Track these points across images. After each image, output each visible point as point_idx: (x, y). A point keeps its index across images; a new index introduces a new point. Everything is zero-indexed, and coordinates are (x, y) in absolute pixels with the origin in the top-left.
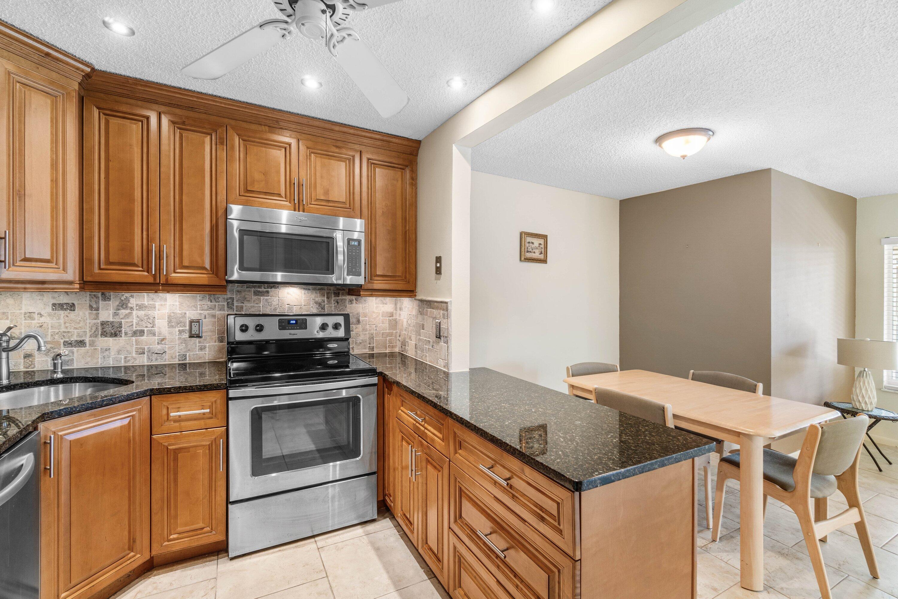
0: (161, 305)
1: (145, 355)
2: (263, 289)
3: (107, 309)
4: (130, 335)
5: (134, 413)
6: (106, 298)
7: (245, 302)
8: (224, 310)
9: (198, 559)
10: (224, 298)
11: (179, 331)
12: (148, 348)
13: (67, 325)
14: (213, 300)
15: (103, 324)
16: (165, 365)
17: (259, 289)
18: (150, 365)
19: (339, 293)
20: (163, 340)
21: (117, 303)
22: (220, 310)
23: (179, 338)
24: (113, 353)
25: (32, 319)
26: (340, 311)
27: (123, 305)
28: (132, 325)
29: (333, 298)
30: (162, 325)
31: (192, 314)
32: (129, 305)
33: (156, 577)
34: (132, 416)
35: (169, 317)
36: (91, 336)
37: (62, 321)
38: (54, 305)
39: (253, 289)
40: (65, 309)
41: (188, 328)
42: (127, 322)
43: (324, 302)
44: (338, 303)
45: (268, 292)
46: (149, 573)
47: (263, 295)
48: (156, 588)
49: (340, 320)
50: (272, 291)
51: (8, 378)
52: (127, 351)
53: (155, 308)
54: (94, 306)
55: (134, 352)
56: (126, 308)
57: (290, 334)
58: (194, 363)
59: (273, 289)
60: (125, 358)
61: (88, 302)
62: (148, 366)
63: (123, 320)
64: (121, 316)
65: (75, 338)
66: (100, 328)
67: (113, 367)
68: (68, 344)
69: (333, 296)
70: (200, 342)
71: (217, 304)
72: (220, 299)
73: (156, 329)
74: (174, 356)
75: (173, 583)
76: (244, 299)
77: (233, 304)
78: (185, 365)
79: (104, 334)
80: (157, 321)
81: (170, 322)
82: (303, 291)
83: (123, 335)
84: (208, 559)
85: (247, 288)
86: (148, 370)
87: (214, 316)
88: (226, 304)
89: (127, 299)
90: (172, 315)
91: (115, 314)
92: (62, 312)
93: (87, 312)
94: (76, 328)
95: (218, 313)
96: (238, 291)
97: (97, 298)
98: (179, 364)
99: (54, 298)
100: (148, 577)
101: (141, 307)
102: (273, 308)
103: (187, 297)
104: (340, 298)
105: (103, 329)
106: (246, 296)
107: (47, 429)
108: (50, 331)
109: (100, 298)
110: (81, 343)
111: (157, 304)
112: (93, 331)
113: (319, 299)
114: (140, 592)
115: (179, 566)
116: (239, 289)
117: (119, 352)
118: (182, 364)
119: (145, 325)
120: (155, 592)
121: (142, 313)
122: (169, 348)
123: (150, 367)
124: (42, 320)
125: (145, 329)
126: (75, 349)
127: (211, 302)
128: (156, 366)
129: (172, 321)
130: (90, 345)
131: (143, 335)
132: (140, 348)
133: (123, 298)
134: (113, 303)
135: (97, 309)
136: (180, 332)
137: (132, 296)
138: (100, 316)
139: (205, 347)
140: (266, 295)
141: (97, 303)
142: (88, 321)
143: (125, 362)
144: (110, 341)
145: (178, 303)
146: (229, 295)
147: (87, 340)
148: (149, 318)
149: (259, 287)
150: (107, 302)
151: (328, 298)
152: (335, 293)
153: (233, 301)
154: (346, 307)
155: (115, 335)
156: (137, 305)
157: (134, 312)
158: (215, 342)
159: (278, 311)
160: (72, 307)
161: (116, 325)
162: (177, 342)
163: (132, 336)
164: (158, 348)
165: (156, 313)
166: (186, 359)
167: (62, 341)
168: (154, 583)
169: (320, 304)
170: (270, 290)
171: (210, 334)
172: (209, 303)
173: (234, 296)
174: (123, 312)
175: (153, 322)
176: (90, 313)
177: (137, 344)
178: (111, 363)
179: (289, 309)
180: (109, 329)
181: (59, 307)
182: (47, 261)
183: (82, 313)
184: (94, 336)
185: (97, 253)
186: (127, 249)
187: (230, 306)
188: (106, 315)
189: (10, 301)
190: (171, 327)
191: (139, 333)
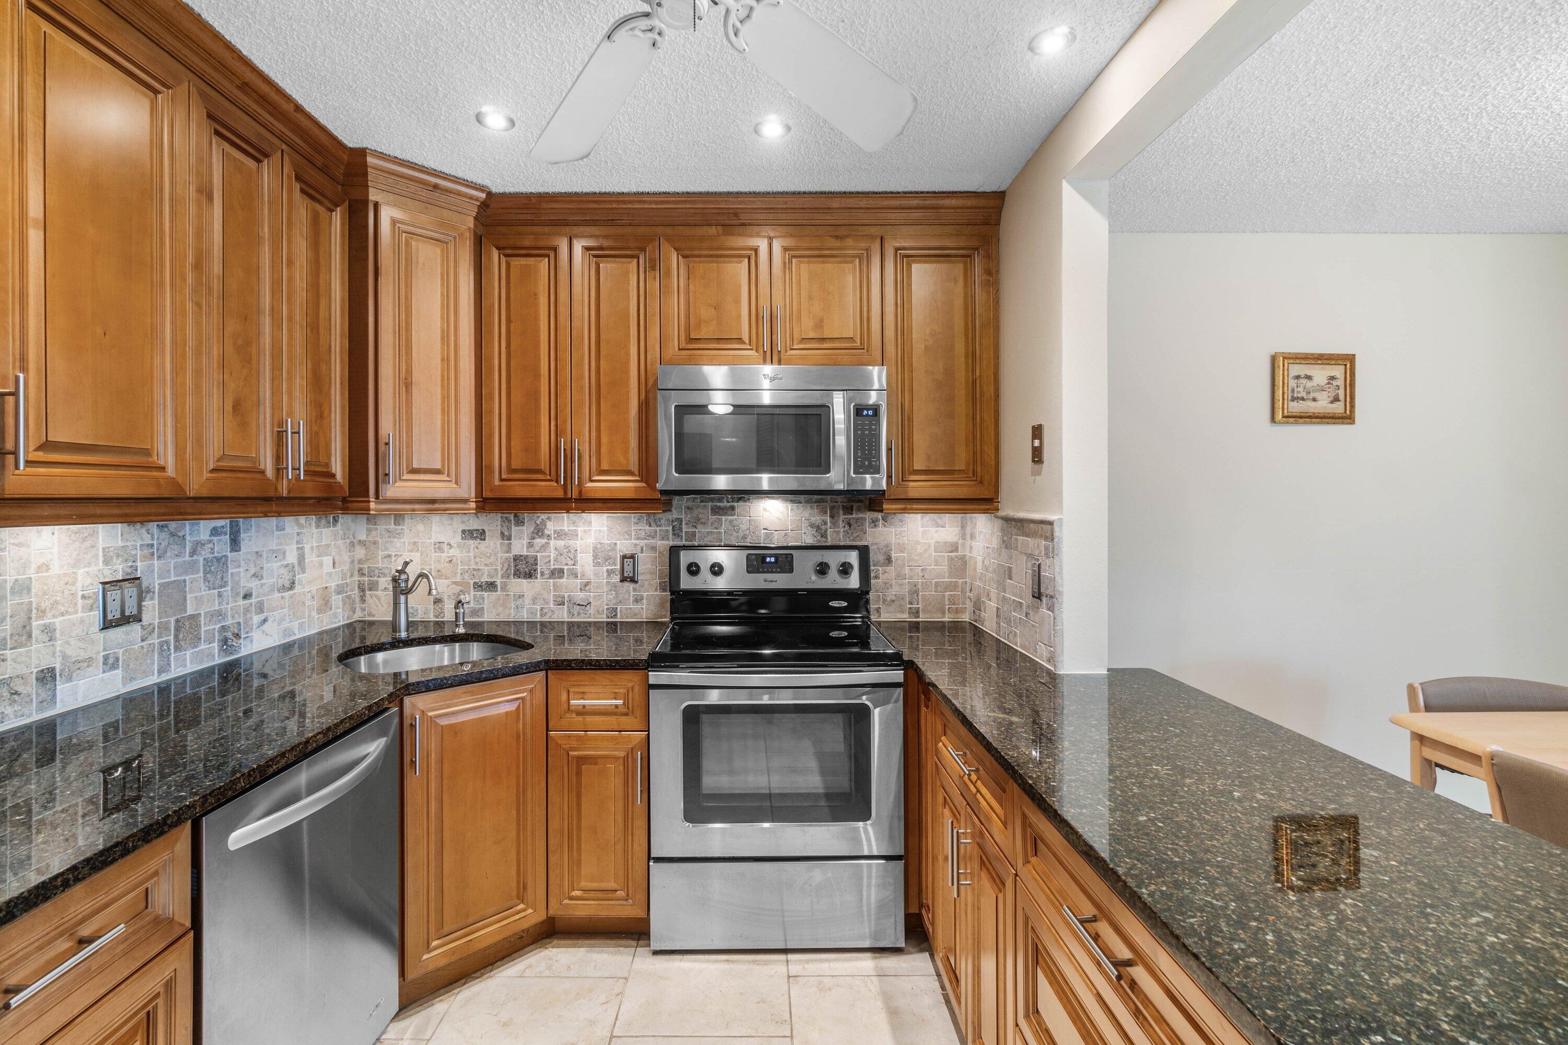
0: (585, 531)
1: (565, 607)
2: (724, 504)
3: (520, 538)
4: (547, 576)
5: (525, 694)
6: (520, 522)
7: (699, 526)
8: (668, 539)
9: (612, 938)
10: (668, 520)
11: (607, 571)
12: (569, 596)
13: (478, 560)
14: (653, 524)
15: (517, 558)
16: (589, 623)
17: (718, 504)
18: (572, 622)
19: (852, 508)
20: (587, 584)
21: (532, 529)
22: (663, 539)
23: (608, 583)
24: (527, 601)
25: (441, 550)
26: (854, 540)
27: (539, 531)
28: (550, 561)
29: (842, 517)
30: (585, 562)
31: (625, 546)
32: (546, 532)
33: (555, 950)
34: (523, 699)
35: (595, 549)
36: (502, 577)
37: (471, 554)
38: (463, 532)
39: (710, 504)
40: (475, 538)
41: (618, 567)
42: (543, 557)
43: (825, 523)
44: (850, 525)
45: (733, 508)
46: (548, 940)
47: (726, 514)
48: (549, 968)
49: (853, 557)
50: (739, 506)
51: (407, 630)
52: (544, 599)
53: (577, 535)
54: (506, 533)
55: (552, 602)
56: (542, 536)
57: (766, 581)
58: (627, 622)
59: (741, 503)
60: (542, 609)
61: (499, 527)
62: (568, 622)
63: (538, 554)
64: (537, 548)
65: (485, 579)
66: (512, 564)
67: (528, 622)
68: (478, 586)
69: (841, 512)
70: (635, 590)
71: (658, 529)
72: (663, 522)
73: (578, 568)
74: (601, 609)
75: (572, 967)
76: (697, 522)
77: (681, 529)
78: (615, 624)
79: (517, 574)
80: (579, 555)
81: (595, 557)
82: (790, 505)
83: (539, 576)
84: (624, 942)
85: (701, 502)
86: (569, 630)
87: (654, 548)
88: (670, 528)
89: (543, 523)
90: (599, 546)
91: (530, 545)
92: (471, 542)
93: (499, 541)
94: (486, 565)
95: (659, 542)
96: (688, 508)
97: (510, 521)
98: (608, 623)
99: (463, 522)
100: (544, 946)
101: (560, 535)
102: (741, 534)
103: (618, 518)
104: (854, 516)
105: (516, 566)
106: (701, 516)
107: (414, 706)
108: (460, 567)
109: (513, 522)
110: (491, 586)
111: (579, 529)
112: (505, 569)
113: (817, 519)
114: (530, 966)
115: (586, 942)
116: (690, 504)
117: (534, 600)
118: (612, 623)
119: (564, 562)
120: (547, 973)
121: (561, 543)
122: (595, 596)
123: (571, 625)
124: (452, 552)
125: (566, 568)
126: (485, 594)
127: (650, 526)
128: (579, 624)
129: (600, 556)
130: (502, 588)
131: (561, 577)
132: (559, 596)
133: (538, 522)
134: (527, 529)
135: (509, 538)
136: (610, 572)
137: (549, 518)
138: (513, 548)
139: (642, 598)
140: (729, 512)
141: (509, 529)
142: (500, 555)
143: (541, 616)
144: (523, 584)
145: (605, 529)
146: (674, 514)
147: (498, 583)
148: (570, 551)
149: (720, 500)
150: (520, 528)
151: (832, 517)
152: (844, 508)
153: (681, 524)
154: (865, 533)
155: (530, 575)
156: (555, 531)
157: (552, 542)
158: (656, 590)
159: (748, 540)
160: (482, 535)
161: (531, 561)
162: (605, 589)
163: (550, 578)
164: (580, 596)
165: (578, 544)
166: (616, 615)
167: (472, 582)
168: (550, 959)
169: (818, 528)
170: (735, 504)
171: (648, 577)
172: (647, 528)
173: (683, 516)
174: (539, 541)
175: (575, 557)
176: (502, 544)
177: (555, 590)
178: (525, 616)
179: (767, 536)
180: (522, 567)
181: (469, 534)
182: (438, 472)
183: (493, 543)
184: (506, 576)
185: (497, 457)
186: (531, 448)
187: (677, 532)
188: (520, 546)
189: (420, 527)
190: (597, 564)
191: (558, 573)
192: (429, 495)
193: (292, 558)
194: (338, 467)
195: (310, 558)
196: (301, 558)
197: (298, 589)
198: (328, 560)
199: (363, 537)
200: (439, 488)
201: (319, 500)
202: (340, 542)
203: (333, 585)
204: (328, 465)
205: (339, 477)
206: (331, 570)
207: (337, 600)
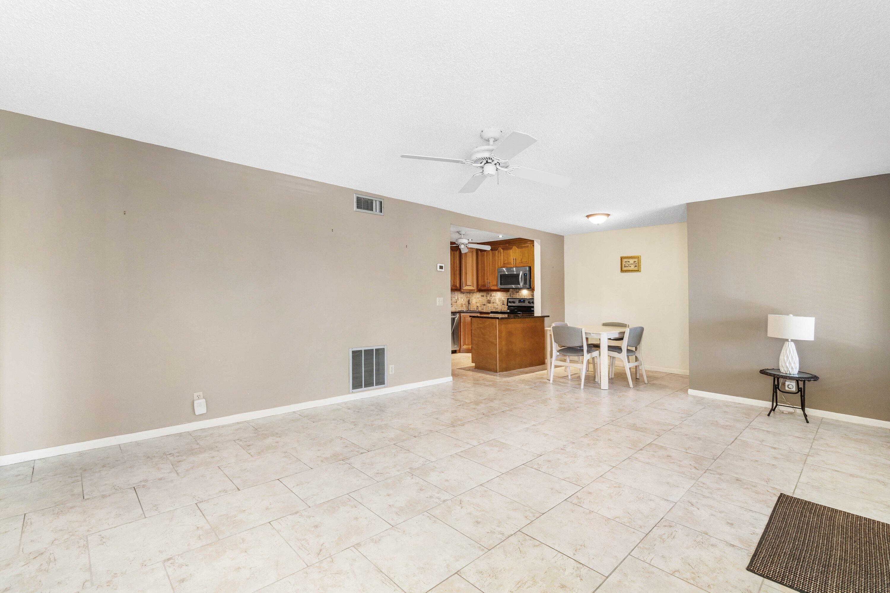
0: (497, 295)
1: (495, 308)
12: (495, 306)
15: (488, 300)
16: (497, 311)
20: (498, 304)
22: (507, 296)
25: (478, 299)
27: (491, 296)
28: (492, 300)
30: (497, 301)
31: (502, 298)
45: (519, 292)
55: (493, 307)
57: (521, 304)
58: (502, 311)
59: (520, 291)
60: (491, 308)
67: (489, 310)
68: (483, 305)
74: (499, 309)
76: (513, 294)
81: (499, 300)
87: (506, 298)
88: (509, 295)
90: (499, 298)
91: (490, 298)
94: (484, 301)
98: (500, 311)
101: (494, 296)
122: (499, 307)
123: (495, 311)
124: (480, 299)
134: (489, 295)
136: (501, 303)
137: (492, 293)
139: (504, 307)
144: (489, 305)
145: (500, 295)
155: (490, 303)
158: (507, 306)
162: (500, 305)
164: (497, 306)
165: (496, 298)
171: (506, 303)
172: (505, 294)
174: (491, 297)
181: (483, 296)
182: (470, 286)
183: (485, 297)
184: (487, 303)
185: (480, 283)
186: (484, 282)
187: (510, 296)
188: (488, 298)
189: (476, 295)
190: (499, 301)
191: (494, 303)
192: (469, 289)
193: (456, 298)
194: (458, 285)
195: (459, 299)
196: (458, 298)
197: (457, 303)
198: (462, 299)
199: (469, 296)
200: (471, 288)
201: (455, 289)
202: (465, 297)
203: (463, 303)
204: (456, 285)
205: (458, 286)
206: (463, 301)
207: (464, 306)
